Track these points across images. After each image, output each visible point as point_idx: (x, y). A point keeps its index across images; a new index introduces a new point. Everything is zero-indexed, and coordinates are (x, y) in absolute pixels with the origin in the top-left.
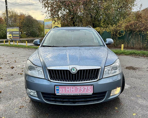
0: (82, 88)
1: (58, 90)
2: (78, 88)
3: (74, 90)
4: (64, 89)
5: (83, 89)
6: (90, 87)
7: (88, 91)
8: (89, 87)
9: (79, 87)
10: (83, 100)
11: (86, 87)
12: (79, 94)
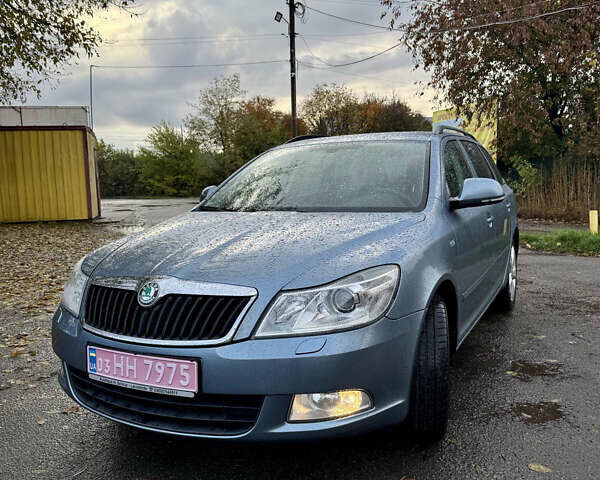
0: (160, 365)
1: (93, 360)
2: (146, 362)
3: (134, 368)
4: (108, 361)
5: (161, 372)
6: (187, 367)
7: (182, 382)
8: (185, 365)
9: (149, 361)
10: (172, 415)
11: (173, 364)
12: (151, 388)
